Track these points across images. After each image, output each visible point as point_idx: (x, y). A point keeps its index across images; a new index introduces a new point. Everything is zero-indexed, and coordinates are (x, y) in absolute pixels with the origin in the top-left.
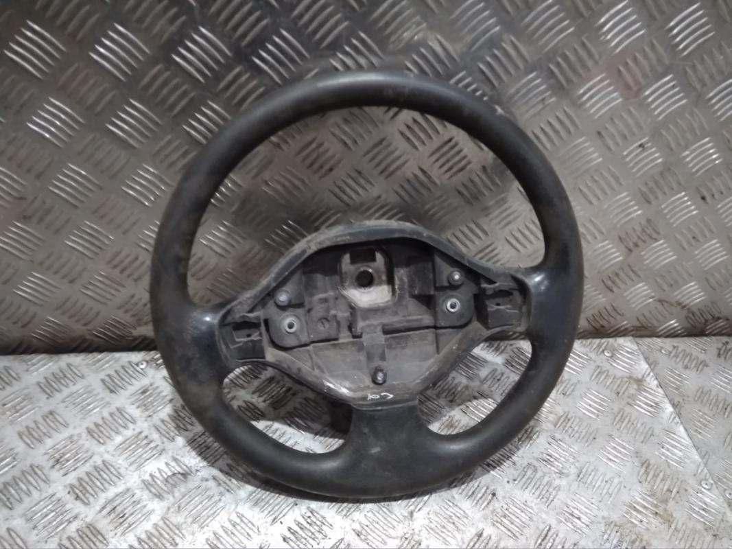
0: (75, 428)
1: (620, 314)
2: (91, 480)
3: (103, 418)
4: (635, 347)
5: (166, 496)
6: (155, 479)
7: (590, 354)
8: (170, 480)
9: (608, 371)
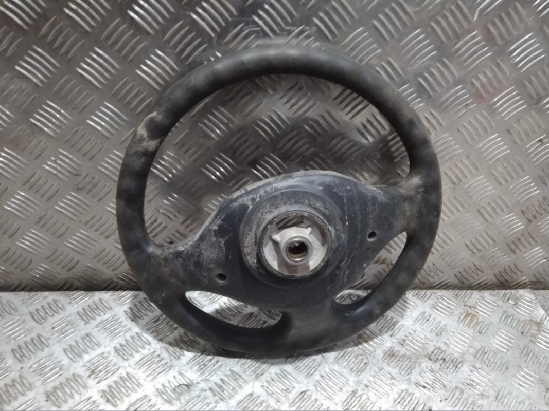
0: (105, 347)
1: (520, 271)
2: (118, 387)
3: (126, 340)
4: (533, 297)
5: (175, 402)
6: (166, 388)
7: (498, 302)
8: (177, 390)
9: (513, 315)
